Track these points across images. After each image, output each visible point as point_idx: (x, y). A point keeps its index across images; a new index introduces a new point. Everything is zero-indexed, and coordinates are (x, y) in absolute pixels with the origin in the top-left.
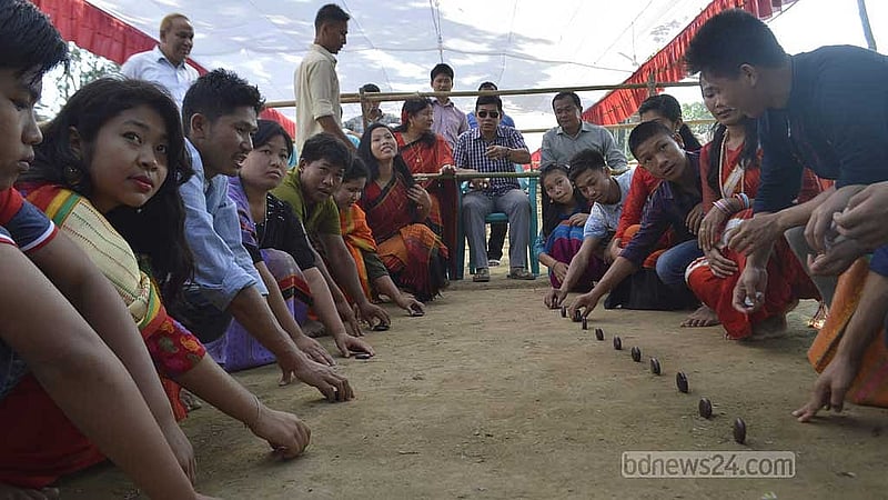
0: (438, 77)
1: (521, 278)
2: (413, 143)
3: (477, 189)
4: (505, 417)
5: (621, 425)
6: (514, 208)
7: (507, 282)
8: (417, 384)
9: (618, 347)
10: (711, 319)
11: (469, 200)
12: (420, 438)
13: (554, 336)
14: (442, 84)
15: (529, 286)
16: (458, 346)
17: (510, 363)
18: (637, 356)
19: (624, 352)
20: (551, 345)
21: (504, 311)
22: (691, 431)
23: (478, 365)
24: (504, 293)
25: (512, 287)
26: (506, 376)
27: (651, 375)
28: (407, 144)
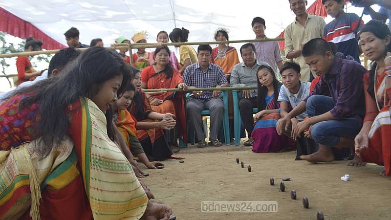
3: (195, 97)
6: (214, 108)
9: (272, 184)
11: (190, 104)
16: (183, 184)
17: (212, 194)
18: (283, 188)
19: (276, 187)
20: (236, 183)
21: (210, 165)
23: (194, 195)
27: (291, 199)
28: (156, 72)
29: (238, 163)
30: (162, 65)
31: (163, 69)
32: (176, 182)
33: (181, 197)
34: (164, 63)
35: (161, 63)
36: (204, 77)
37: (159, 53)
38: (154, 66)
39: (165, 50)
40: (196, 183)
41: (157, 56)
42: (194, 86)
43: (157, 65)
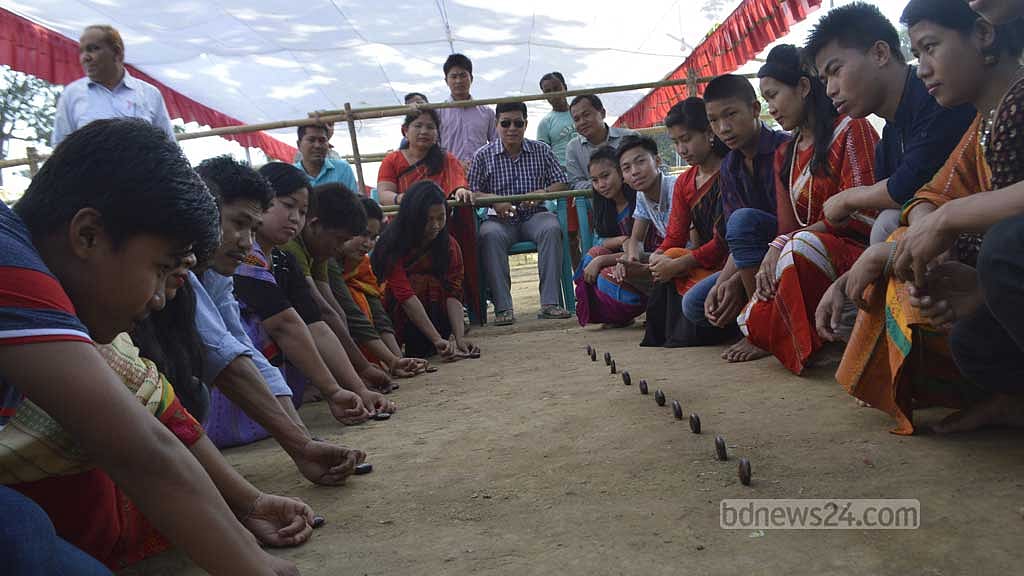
0: (453, 71)
1: (555, 316)
2: (418, 164)
4: (508, 476)
5: (628, 475)
6: (542, 236)
7: (536, 323)
8: (418, 449)
9: (645, 391)
10: (755, 352)
11: (488, 229)
12: (414, 506)
13: (577, 384)
14: (458, 81)
15: (563, 326)
16: (469, 403)
17: (523, 418)
18: (661, 400)
19: (649, 397)
20: (573, 394)
21: (527, 358)
22: (698, 476)
23: (488, 423)
24: (533, 336)
25: (541, 328)
26: (516, 433)
27: (674, 419)
28: (411, 164)
29: (594, 359)
30: (421, 149)
31: (423, 157)
32: (455, 398)
33: (463, 428)
34: (426, 144)
35: (420, 144)
36: (513, 170)
37: (414, 123)
38: (403, 152)
39: (429, 116)
40: (494, 398)
41: (412, 128)
42: (493, 192)
43: (411, 148)
